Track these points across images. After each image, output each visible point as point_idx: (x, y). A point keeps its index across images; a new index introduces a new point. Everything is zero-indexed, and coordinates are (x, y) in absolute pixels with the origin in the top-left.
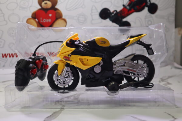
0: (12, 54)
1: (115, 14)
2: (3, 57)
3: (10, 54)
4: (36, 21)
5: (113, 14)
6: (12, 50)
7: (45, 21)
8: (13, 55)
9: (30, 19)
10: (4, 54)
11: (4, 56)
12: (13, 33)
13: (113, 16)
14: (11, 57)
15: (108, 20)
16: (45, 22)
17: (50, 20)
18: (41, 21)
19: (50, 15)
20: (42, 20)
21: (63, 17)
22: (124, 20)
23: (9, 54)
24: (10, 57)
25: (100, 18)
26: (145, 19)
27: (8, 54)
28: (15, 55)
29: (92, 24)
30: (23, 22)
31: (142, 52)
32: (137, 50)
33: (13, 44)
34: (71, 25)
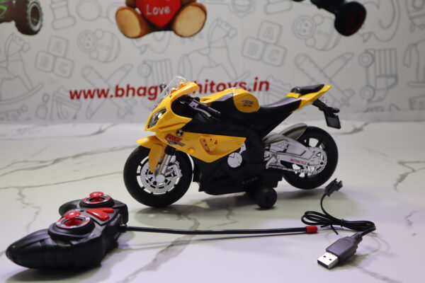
0: (89, 92)
2: (72, 97)
3: (86, 92)
4: (136, 13)
6: (89, 81)
7: (156, 11)
8: (92, 92)
9: (123, 9)
10: (73, 92)
11: (75, 95)
12: (88, 45)
14: (89, 96)
16: (156, 14)
17: (167, 10)
18: (148, 13)
20: (151, 11)
21: (199, 1)
23: (84, 92)
24: (86, 97)
27: (81, 92)
28: (96, 93)
29: (268, 14)
30: (108, 17)
31: (391, 81)
32: (381, 76)
33: (92, 68)
34: (217, 19)
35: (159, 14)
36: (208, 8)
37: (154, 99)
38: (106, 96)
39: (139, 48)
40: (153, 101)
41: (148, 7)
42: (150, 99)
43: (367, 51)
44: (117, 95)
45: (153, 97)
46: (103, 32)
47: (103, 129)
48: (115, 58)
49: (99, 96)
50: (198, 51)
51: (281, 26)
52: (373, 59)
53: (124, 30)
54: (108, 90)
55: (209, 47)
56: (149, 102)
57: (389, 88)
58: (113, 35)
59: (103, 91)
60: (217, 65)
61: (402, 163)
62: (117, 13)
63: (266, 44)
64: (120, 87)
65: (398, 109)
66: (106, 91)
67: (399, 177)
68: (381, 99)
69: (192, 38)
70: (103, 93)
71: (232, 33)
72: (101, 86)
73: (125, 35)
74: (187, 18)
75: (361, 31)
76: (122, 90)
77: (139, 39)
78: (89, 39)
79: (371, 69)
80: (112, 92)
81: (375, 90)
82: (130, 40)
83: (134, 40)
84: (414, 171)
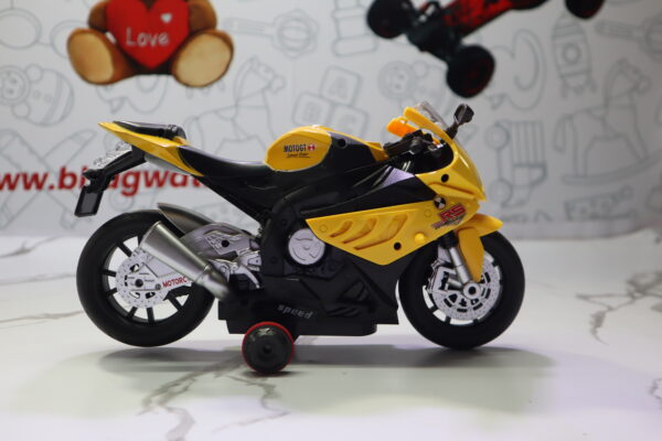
0: (8, 177)
1: (430, 18)
4: (106, 41)
5: (423, 18)
6: (8, 158)
7: (143, 40)
8: (13, 178)
9: (82, 31)
12: (11, 92)
13: (423, 24)
14: (6, 187)
15: (403, 39)
16: (143, 44)
17: (163, 39)
18: (129, 43)
19: (167, 18)
20: (134, 38)
21: (220, 27)
22: (469, 41)
25: (370, 32)
26: (554, 37)
28: (21, 180)
29: (338, 55)
30: (52, 45)
31: (537, 173)
32: (520, 165)
33: (15, 134)
34: (252, 60)
35: (149, 43)
36: (236, 39)
37: (133, 193)
38: (40, 187)
39: (110, 102)
40: (129, 199)
41: (129, 31)
42: (125, 194)
43: (497, 124)
44: (62, 185)
45: (130, 190)
46: (43, 71)
47: (28, 246)
48: (63, 118)
49: (27, 187)
50: (216, 112)
51: (359, 78)
52: (508, 136)
53: (82, 69)
54: (45, 176)
55: (236, 106)
56: (122, 199)
57: (534, 184)
58: (60, 76)
59: (35, 177)
60: (249, 138)
61: (585, 298)
62: (71, 40)
63: (334, 105)
64: (68, 170)
65: (548, 219)
66: (41, 178)
67: (592, 320)
68: (521, 203)
69: (206, 90)
70: (35, 182)
71: (277, 83)
72: (32, 167)
73: (84, 77)
74: (198, 56)
75: (487, 92)
76: (73, 176)
77: (109, 87)
78: (15, 82)
79: (506, 152)
80: (53, 180)
81: (511, 187)
82: (92, 88)
83: (101, 89)
84: (610, 309)
